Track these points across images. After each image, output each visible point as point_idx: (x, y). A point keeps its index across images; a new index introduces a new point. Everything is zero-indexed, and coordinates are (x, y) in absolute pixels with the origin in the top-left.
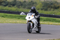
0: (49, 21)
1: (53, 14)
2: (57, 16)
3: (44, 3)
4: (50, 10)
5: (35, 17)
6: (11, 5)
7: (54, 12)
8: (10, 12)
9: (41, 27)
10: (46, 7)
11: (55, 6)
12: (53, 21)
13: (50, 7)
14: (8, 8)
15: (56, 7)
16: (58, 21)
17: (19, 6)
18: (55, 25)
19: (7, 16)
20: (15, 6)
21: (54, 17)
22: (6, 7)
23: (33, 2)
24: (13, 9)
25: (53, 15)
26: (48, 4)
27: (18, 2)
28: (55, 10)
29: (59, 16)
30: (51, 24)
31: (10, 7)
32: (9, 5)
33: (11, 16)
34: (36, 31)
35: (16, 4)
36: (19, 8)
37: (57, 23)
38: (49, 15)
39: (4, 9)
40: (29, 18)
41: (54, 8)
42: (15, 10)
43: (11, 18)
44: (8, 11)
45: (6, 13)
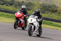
0: (46, 24)
1: (50, 17)
2: (54, 20)
3: (42, 5)
4: (48, 13)
5: (37, 20)
6: (9, 4)
7: (51, 15)
8: (7, 11)
9: (42, 31)
10: (44, 10)
11: (52, 9)
12: (49, 25)
13: (48, 10)
14: (6, 7)
15: (53, 11)
16: (54, 25)
17: (17, 6)
18: (51, 28)
19: (3, 15)
20: (13, 6)
21: (51, 21)
22: (3, 6)
23: (31, 3)
24: (11, 8)
25: (50, 19)
26: (46, 6)
27: (16, 2)
28: (53, 13)
29: (56, 20)
30: (48, 28)
31: (8, 6)
32: (6, 4)
33: (7, 15)
34: (37, 35)
35: (14, 4)
36: (17, 8)
37: (54, 27)
38: (46, 18)
39: (1, 7)
40: (31, 20)
41: (51, 11)
42: (12, 10)
43: (8, 17)
44: (5, 10)
45: (2, 12)
